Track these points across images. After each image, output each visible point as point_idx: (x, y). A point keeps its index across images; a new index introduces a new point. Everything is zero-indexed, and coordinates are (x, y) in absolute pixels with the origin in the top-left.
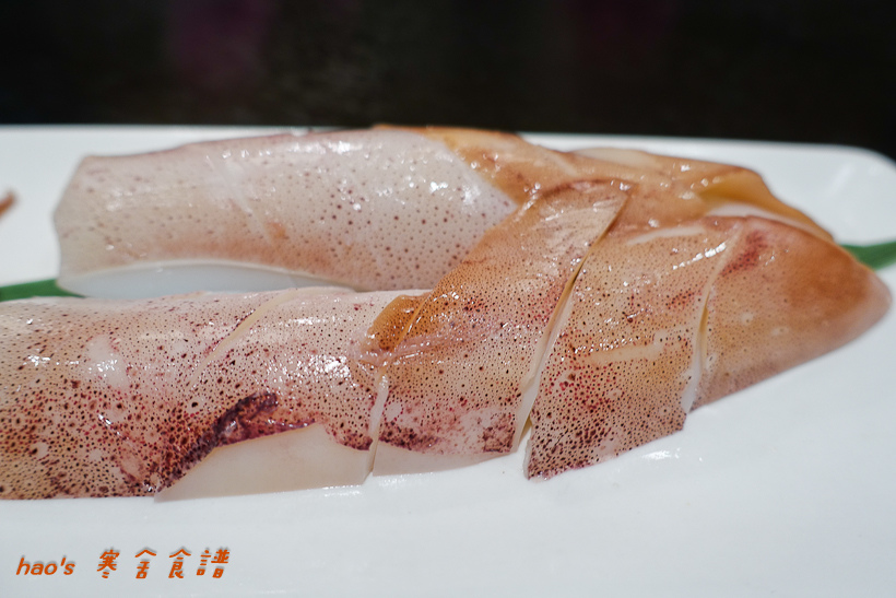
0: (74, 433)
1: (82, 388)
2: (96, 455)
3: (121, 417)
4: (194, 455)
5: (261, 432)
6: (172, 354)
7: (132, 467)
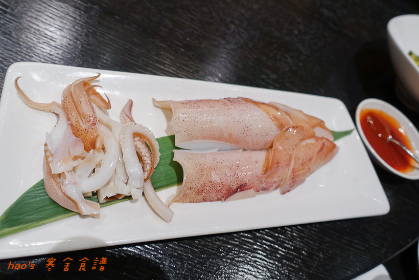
0: (210, 191)
1: (212, 183)
2: (213, 195)
3: (220, 188)
4: (231, 195)
5: (244, 190)
6: (228, 175)
7: (219, 197)
